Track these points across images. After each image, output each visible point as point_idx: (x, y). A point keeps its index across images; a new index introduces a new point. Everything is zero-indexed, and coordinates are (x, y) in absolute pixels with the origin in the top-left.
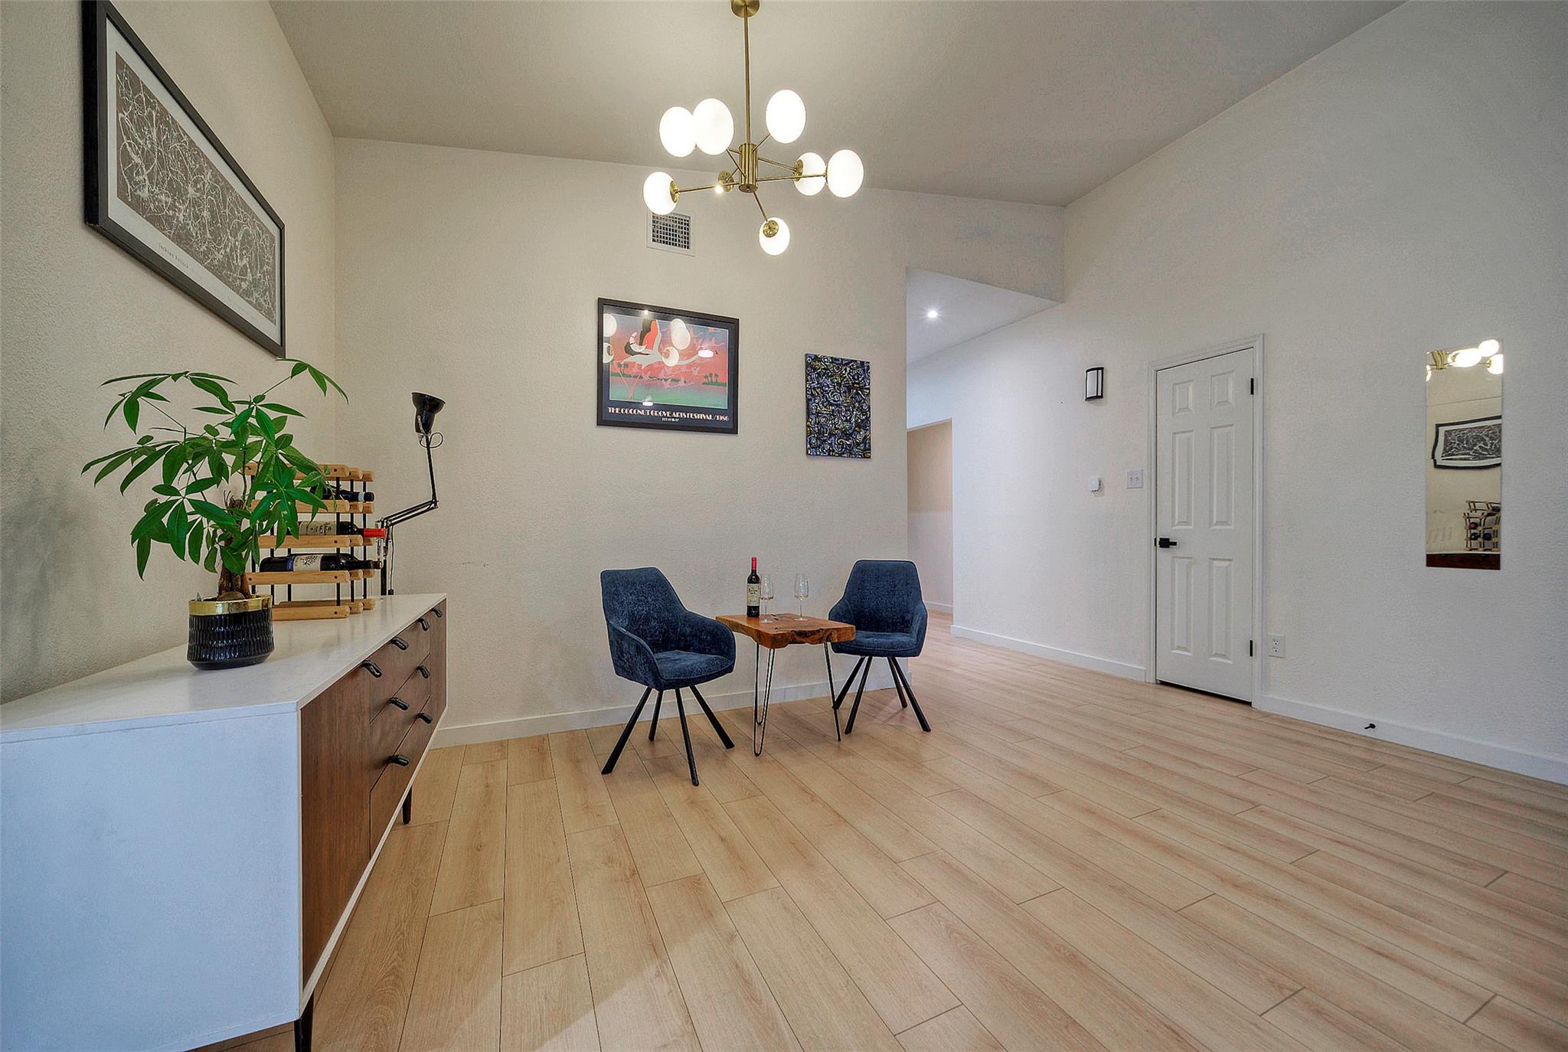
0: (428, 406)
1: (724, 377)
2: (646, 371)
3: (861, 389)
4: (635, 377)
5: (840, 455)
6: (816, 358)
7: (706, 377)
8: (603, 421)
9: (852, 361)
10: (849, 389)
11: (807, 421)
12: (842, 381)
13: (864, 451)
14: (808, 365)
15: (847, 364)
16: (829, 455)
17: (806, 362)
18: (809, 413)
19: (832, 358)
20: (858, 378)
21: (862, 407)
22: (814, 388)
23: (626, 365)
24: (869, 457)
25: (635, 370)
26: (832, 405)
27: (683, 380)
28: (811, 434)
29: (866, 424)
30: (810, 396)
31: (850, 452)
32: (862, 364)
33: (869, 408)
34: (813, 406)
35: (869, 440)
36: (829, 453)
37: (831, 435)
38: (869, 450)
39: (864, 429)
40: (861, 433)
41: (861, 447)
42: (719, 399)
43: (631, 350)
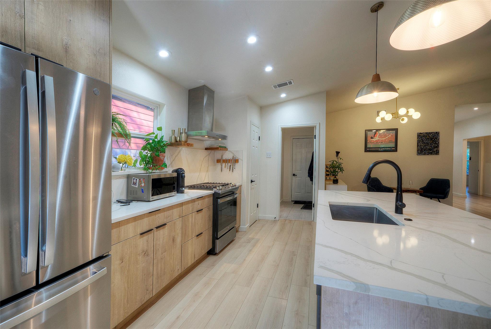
0: (338, 153)
1: (394, 140)
2: (375, 142)
3: (436, 138)
4: (373, 143)
5: (428, 155)
6: (421, 133)
7: (389, 141)
8: (366, 151)
9: (433, 132)
10: (432, 139)
11: (417, 147)
12: (429, 138)
13: (437, 153)
14: (418, 135)
15: (431, 133)
16: (424, 155)
17: (417, 135)
18: (418, 146)
19: (426, 133)
20: (435, 136)
21: (436, 143)
22: (420, 140)
23: (371, 141)
24: (438, 154)
25: (373, 141)
26: (425, 143)
27: (384, 142)
28: (418, 150)
29: (438, 147)
30: (418, 142)
31: (431, 154)
32: (437, 133)
33: (439, 143)
34: (419, 144)
35: (439, 150)
36: (424, 154)
37: (425, 150)
38: (438, 153)
39: (437, 148)
40: (436, 149)
41: (436, 152)
42: (393, 145)
43: (372, 138)
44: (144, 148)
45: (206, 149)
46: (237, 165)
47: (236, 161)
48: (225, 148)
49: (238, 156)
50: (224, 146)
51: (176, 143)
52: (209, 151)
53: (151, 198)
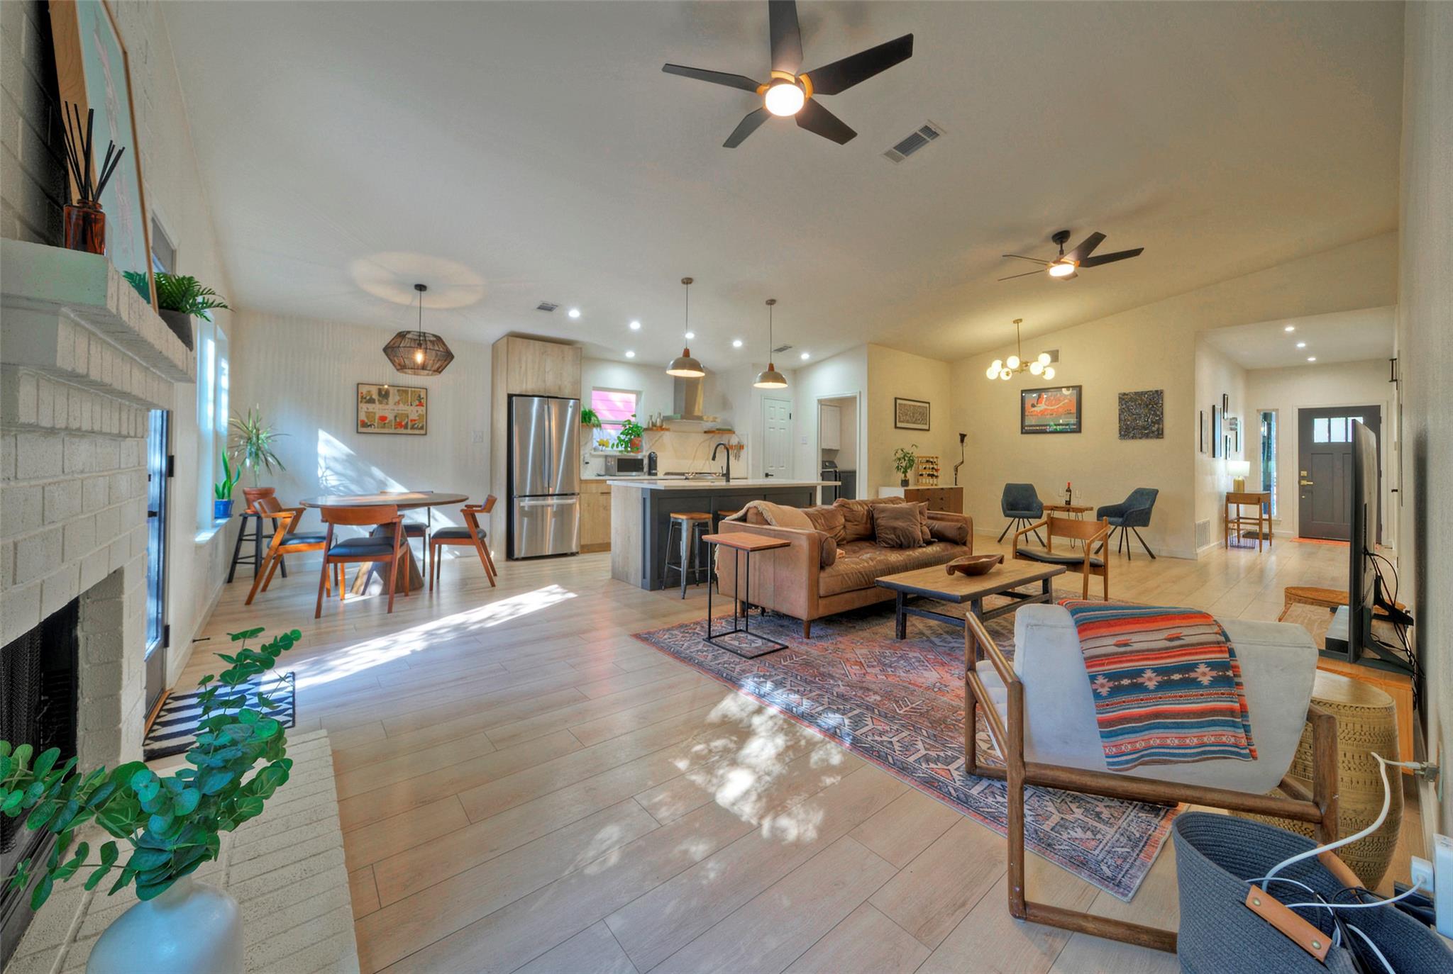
0: (963, 437)
1: (1074, 410)
2: (1039, 413)
3: (1156, 404)
5: (1140, 438)
6: (1125, 394)
7: (1065, 411)
8: (1024, 431)
9: (1149, 392)
10: (1147, 406)
11: (1120, 424)
12: (1142, 402)
13: (1159, 434)
14: (1120, 398)
15: (1145, 394)
18: (1120, 420)
19: (1135, 392)
20: (1153, 399)
21: (1157, 413)
22: (1124, 408)
23: (1031, 412)
24: (1163, 438)
25: (1034, 413)
26: (1135, 415)
27: (1055, 414)
28: (1122, 429)
29: (1160, 421)
30: (1121, 412)
31: (1147, 436)
32: (1157, 391)
33: (1162, 414)
34: (1122, 416)
35: (1163, 429)
36: (1133, 438)
37: (1134, 429)
38: (1162, 434)
39: (1159, 424)
40: (1156, 426)
41: (1156, 433)
42: (1073, 420)
43: (1033, 406)
44: (621, 434)
45: (705, 432)
46: (743, 453)
47: (741, 447)
48: (731, 431)
49: (744, 442)
50: (729, 428)
51: (653, 428)
52: (711, 435)
53: (617, 474)
